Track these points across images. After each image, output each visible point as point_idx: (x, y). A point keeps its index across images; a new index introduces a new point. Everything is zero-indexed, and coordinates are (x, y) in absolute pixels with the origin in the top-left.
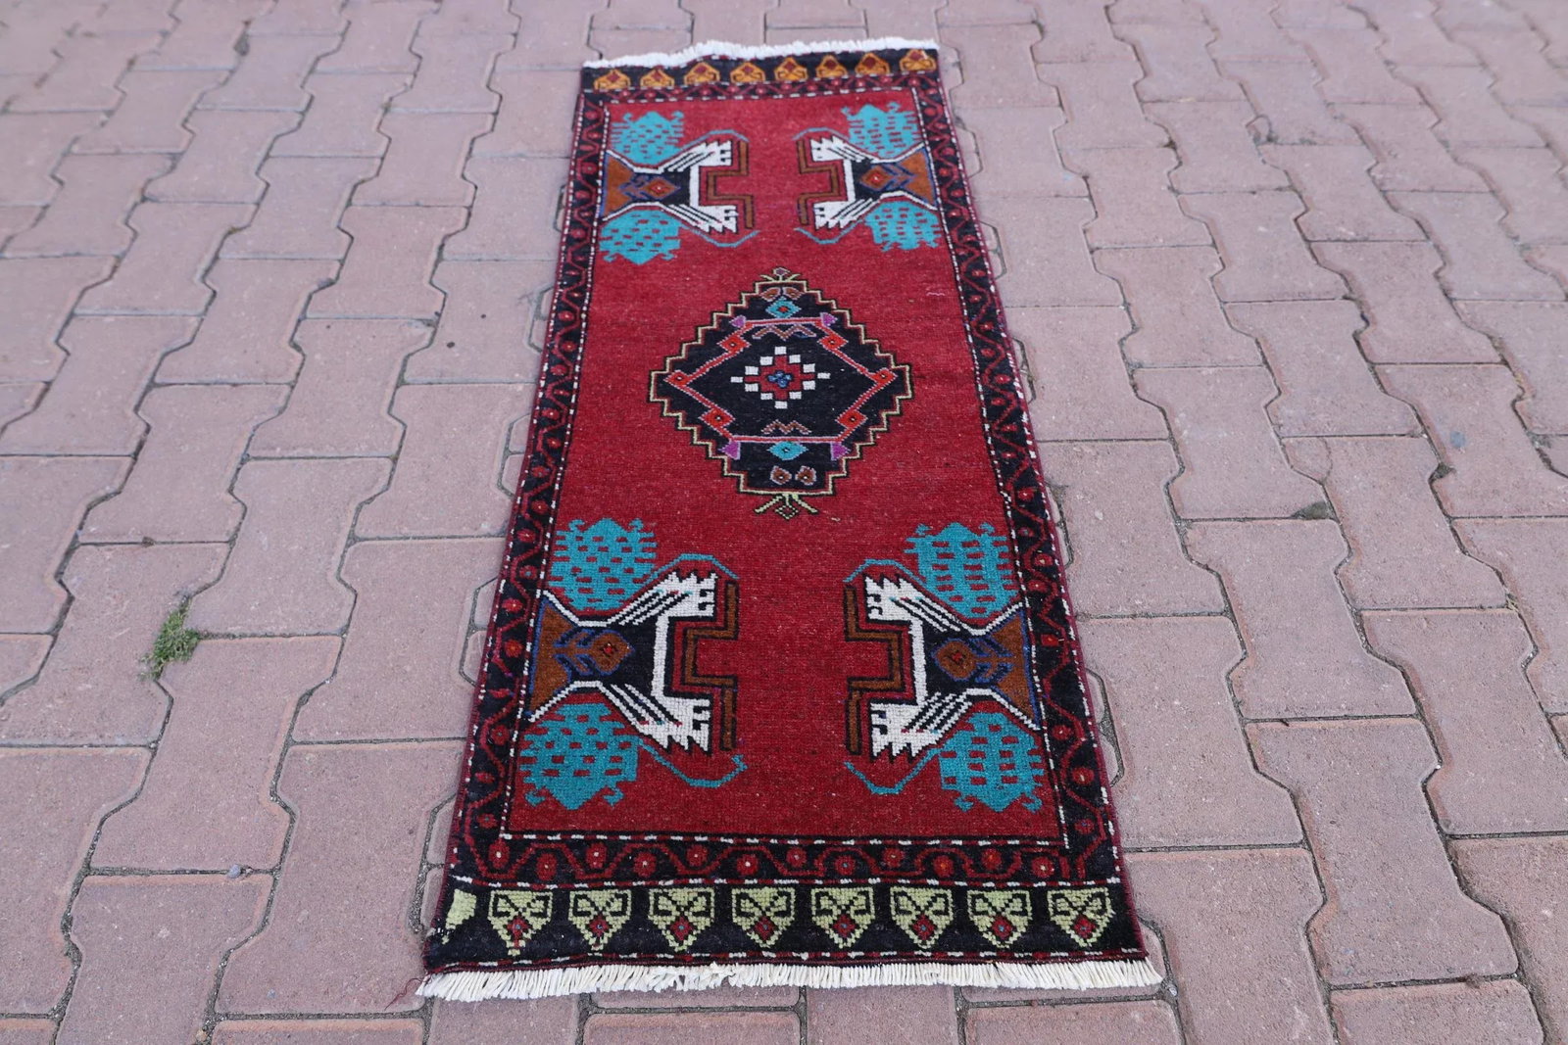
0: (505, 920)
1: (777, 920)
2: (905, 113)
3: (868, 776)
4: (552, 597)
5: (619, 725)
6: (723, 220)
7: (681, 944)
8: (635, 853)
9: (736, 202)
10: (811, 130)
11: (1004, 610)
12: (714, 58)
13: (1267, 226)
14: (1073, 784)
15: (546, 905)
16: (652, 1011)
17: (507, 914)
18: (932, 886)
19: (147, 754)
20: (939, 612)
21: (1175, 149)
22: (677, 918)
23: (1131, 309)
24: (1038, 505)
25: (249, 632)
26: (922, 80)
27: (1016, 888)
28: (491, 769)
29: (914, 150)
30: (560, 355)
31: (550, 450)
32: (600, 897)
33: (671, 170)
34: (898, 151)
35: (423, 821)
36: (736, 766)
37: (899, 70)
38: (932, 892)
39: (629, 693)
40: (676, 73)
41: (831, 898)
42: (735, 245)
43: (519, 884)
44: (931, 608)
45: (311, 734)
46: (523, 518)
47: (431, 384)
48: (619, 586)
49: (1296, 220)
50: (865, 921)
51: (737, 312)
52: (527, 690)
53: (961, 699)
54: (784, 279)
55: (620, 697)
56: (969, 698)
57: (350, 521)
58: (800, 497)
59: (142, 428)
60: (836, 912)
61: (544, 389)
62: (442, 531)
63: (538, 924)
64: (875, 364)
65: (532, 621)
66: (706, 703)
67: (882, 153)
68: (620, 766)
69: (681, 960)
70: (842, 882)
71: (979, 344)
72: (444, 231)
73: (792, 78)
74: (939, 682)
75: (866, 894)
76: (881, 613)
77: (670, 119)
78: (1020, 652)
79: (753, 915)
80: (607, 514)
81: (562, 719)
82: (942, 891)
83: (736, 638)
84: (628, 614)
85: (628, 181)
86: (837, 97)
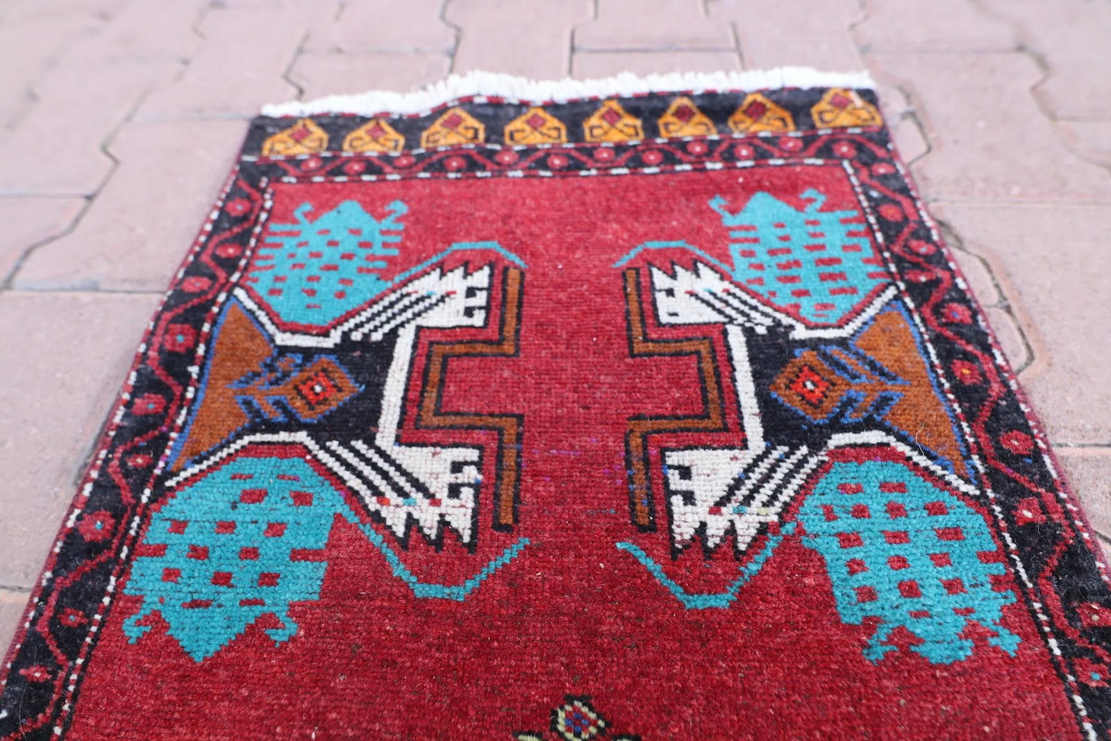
2: (840, 214)
6: (442, 494)
9: (480, 436)
10: (654, 245)
12: (477, 100)
26: (858, 145)
29: (878, 303)
33: (356, 336)
37: (813, 127)
40: (410, 127)
42: (460, 593)
67: (807, 307)
73: (615, 137)
77: (380, 217)
85: (257, 367)
86: (700, 176)
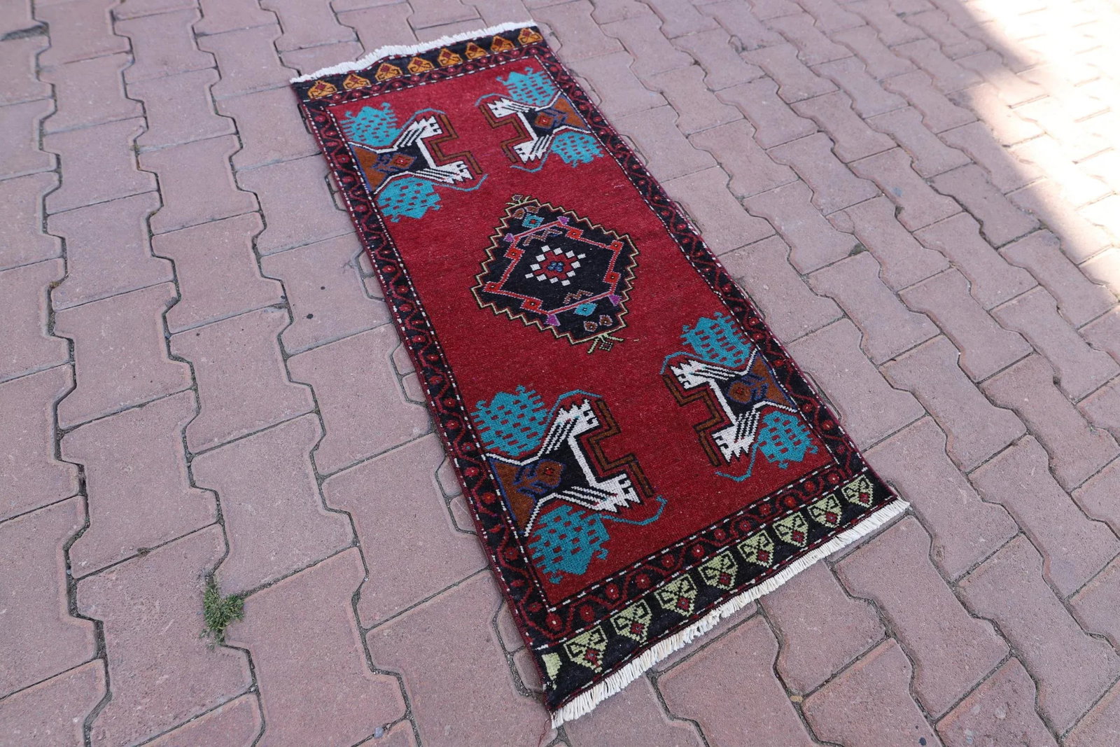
0: (582, 656)
1: (730, 571)
2: (538, 73)
3: (731, 474)
4: (494, 456)
5: (582, 513)
6: (459, 172)
7: (688, 611)
8: (633, 578)
9: (462, 158)
10: (484, 97)
11: (750, 356)
12: (391, 58)
13: (766, 100)
14: (826, 431)
15: (600, 634)
16: (688, 656)
17: (581, 652)
18: (790, 515)
19: (253, 698)
20: (719, 371)
21: (699, 65)
22: (678, 599)
23: (723, 166)
24: (735, 293)
25: (279, 576)
26: (536, 48)
27: (828, 495)
28: (518, 576)
29: (557, 97)
30: (400, 298)
31: (433, 363)
32: (628, 613)
33: (402, 146)
34: (547, 99)
35: (490, 629)
36: (661, 503)
37: (521, 45)
38: (791, 518)
39: (576, 491)
40: (365, 74)
41: (748, 546)
42: (477, 187)
43: (577, 632)
44: (714, 370)
45: (377, 618)
46: (443, 414)
47: (311, 349)
48: (533, 430)
49: (777, 93)
50: (770, 548)
51: (505, 231)
52: (511, 519)
53: (754, 412)
54: (522, 202)
55: (572, 496)
56: (757, 410)
57: (311, 467)
58: (609, 334)
59: (75, 470)
60: (755, 551)
61: (403, 324)
62: (386, 446)
63: (602, 647)
64: (607, 240)
65: (491, 475)
66: (624, 476)
67: (538, 102)
68: (596, 535)
69: (693, 619)
70: (749, 535)
71: (659, 210)
72: (250, 234)
73: (452, 63)
74: (739, 409)
75: (763, 534)
76: (690, 383)
77: (382, 109)
78: (768, 374)
79: (716, 575)
80: (498, 390)
81: (545, 525)
82: (796, 515)
83: (620, 432)
84: (548, 445)
85: (376, 161)
86: (488, 71)
